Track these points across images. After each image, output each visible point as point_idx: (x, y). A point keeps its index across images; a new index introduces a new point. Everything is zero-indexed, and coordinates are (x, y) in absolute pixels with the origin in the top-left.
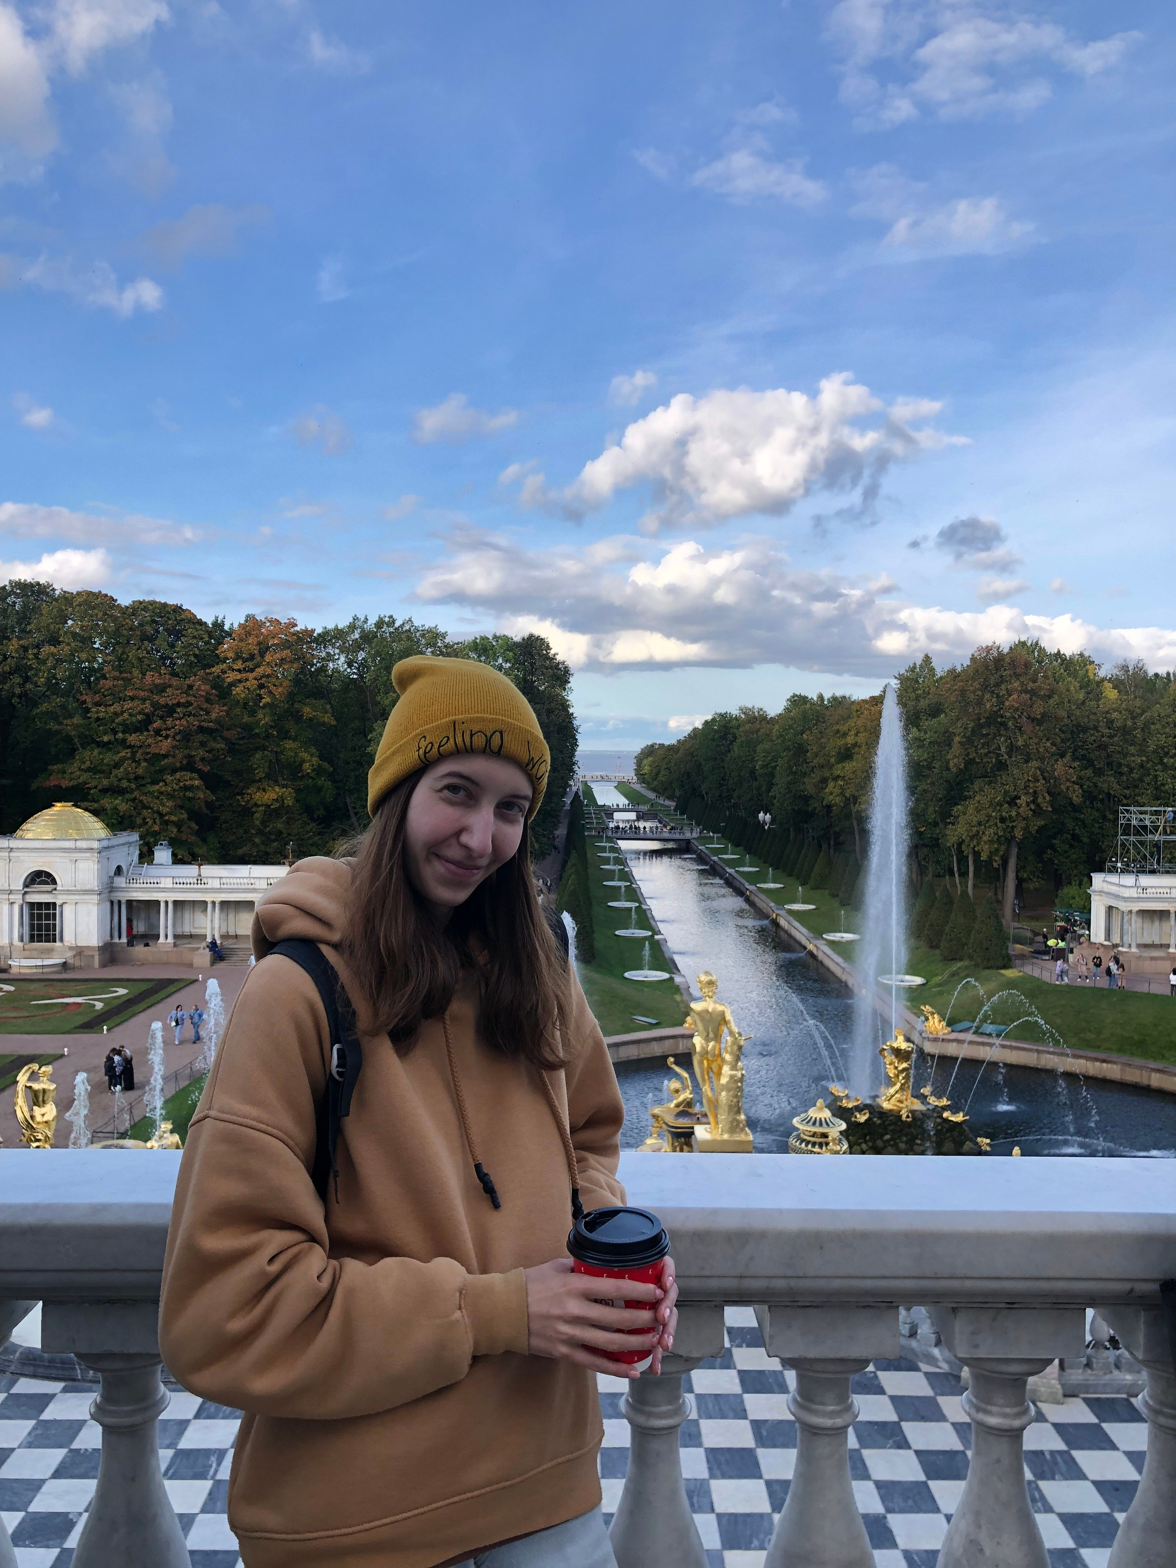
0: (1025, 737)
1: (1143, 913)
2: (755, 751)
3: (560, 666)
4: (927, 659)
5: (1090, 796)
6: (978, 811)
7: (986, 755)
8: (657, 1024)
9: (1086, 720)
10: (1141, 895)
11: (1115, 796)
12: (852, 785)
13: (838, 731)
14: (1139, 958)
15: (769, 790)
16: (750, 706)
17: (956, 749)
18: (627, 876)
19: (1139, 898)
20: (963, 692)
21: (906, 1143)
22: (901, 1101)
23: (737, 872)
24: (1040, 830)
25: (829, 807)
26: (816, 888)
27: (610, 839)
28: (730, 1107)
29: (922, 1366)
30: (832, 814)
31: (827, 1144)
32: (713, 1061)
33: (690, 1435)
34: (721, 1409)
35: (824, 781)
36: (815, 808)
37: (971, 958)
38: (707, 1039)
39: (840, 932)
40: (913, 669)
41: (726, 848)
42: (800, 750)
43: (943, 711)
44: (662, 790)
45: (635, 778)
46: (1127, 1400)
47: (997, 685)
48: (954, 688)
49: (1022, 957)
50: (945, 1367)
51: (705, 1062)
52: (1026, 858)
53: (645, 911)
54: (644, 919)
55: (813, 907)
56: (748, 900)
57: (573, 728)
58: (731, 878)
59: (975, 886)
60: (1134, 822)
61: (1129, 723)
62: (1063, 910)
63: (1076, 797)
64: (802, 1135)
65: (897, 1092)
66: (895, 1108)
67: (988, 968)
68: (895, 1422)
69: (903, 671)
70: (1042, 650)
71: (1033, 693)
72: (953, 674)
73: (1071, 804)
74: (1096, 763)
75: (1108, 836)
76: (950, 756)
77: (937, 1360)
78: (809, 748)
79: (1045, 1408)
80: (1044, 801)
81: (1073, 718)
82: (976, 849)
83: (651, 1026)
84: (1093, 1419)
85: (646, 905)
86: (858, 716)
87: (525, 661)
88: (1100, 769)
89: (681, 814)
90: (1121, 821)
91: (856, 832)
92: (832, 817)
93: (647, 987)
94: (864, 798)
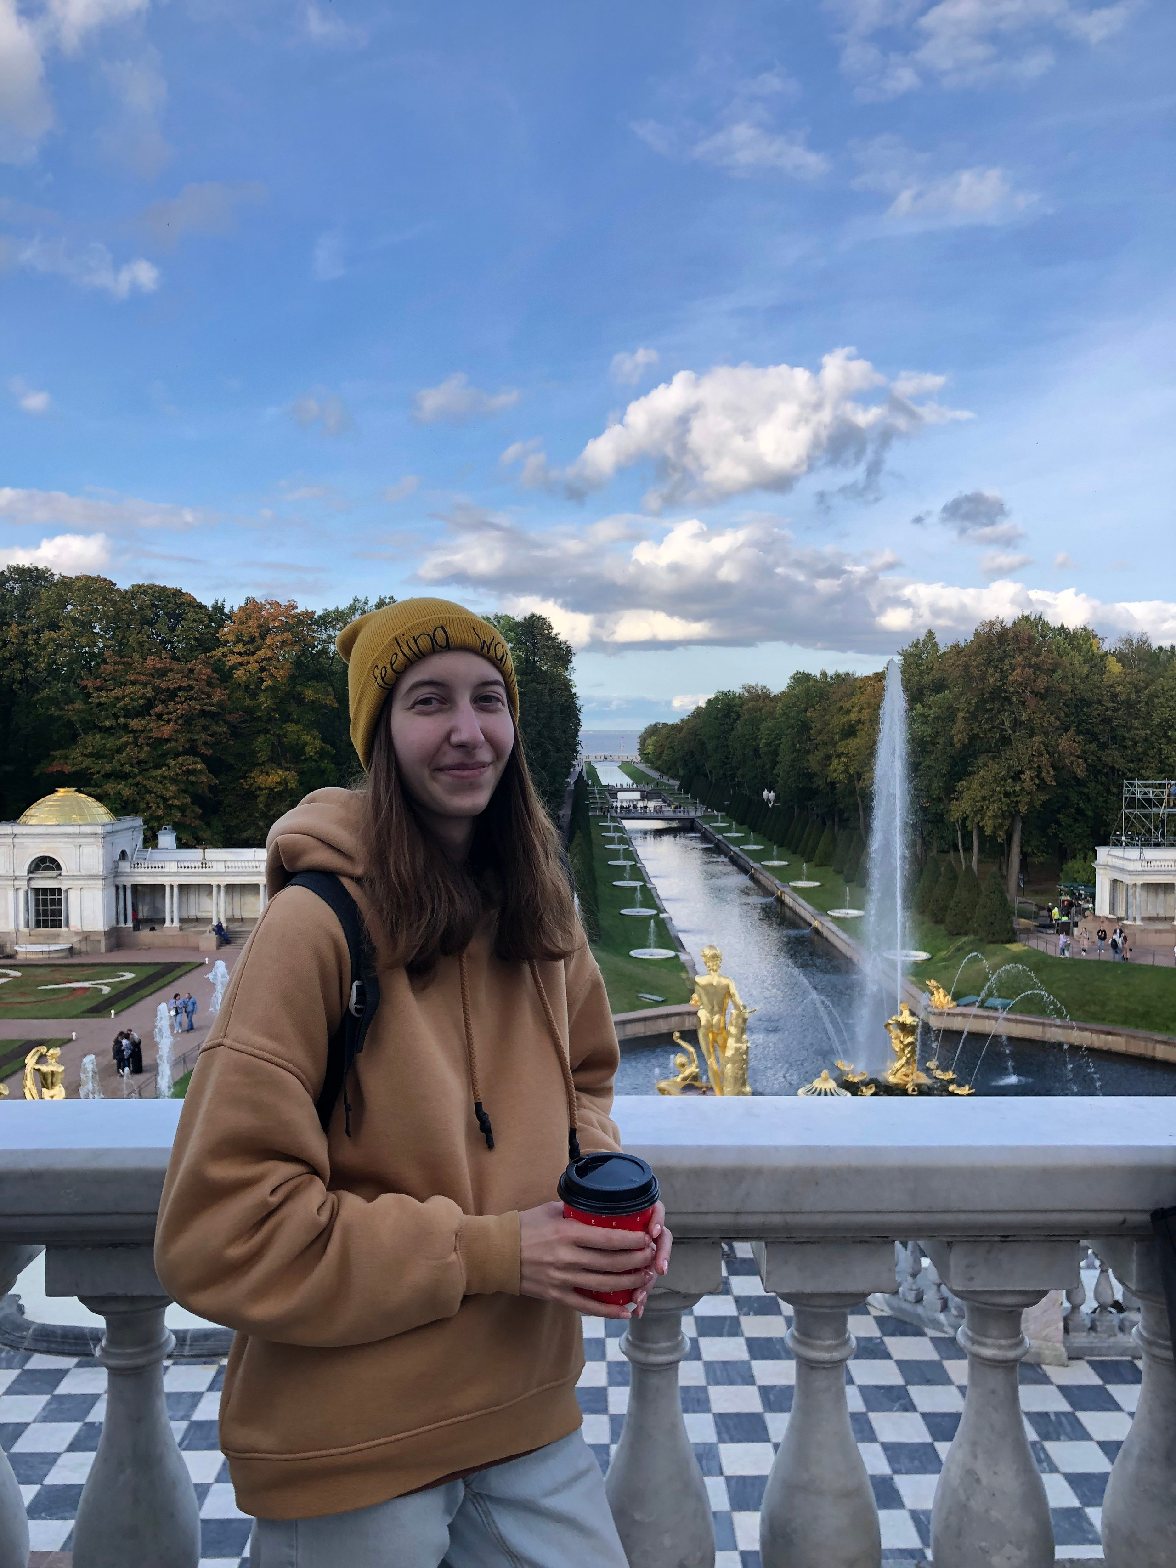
0: (1029, 711)
1: (1148, 886)
2: (758, 729)
3: (562, 646)
4: (931, 634)
5: (1094, 771)
6: (982, 786)
7: (990, 730)
8: (663, 1001)
9: (1090, 694)
10: (1146, 868)
11: (1119, 770)
12: (856, 762)
13: (842, 708)
14: (1144, 931)
15: (773, 768)
16: (753, 684)
17: (960, 724)
18: (631, 855)
19: (1143, 871)
20: (966, 667)
22: (907, 1075)
23: (741, 850)
24: (1044, 804)
25: (833, 785)
26: (820, 865)
27: (614, 819)
29: (928, 1331)
30: (835, 792)
32: (718, 1034)
33: (698, 1401)
34: (729, 1376)
35: (828, 758)
36: (819, 786)
37: (976, 932)
38: (712, 1012)
40: (916, 645)
41: (731, 825)
42: (804, 727)
43: (947, 687)
44: (666, 769)
45: (639, 757)
46: (1130, 1362)
47: (1001, 660)
48: (958, 663)
49: (1027, 931)
50: (950, 1332)
51: (710, 1035)
52: (1030, 833)
53: (650, 889)
54: (649, 898)
55: (817, 884)
56: (753, 878)
57: (576, 708)
58: (735, 857)
59: (979, 861)
60: (1138, 796)
61: (1133, 696)
62: (1069, 884)
63: (1081, 773)
65: (902, 1066)
66: (901, 1082)
67: (993, 942)
68: (901, 1386)
69: (906, 647)
70: (1045, 625)
71: (1037, 667)
72: (957, 650)
73: (1075, 778)
74: (1100, 736)
75: (1112, 809)
76: (953, 732)
77: (943, 1325)
78: (813, 725)
79: (1049, 1370)
80: (1048, 775)
81: (1077, 692)
82: (981, 824)
83: (658, 1004)
84: (1097, 1381)
85: (651, 883)
86: (862, 693)
87: (527, 641)
88: (1104, 743)
89: (685, 793)
90: (1126, 795)
91: (861, 809)
92: (836, 794)
93: (652, 965)
94: (868, 775)
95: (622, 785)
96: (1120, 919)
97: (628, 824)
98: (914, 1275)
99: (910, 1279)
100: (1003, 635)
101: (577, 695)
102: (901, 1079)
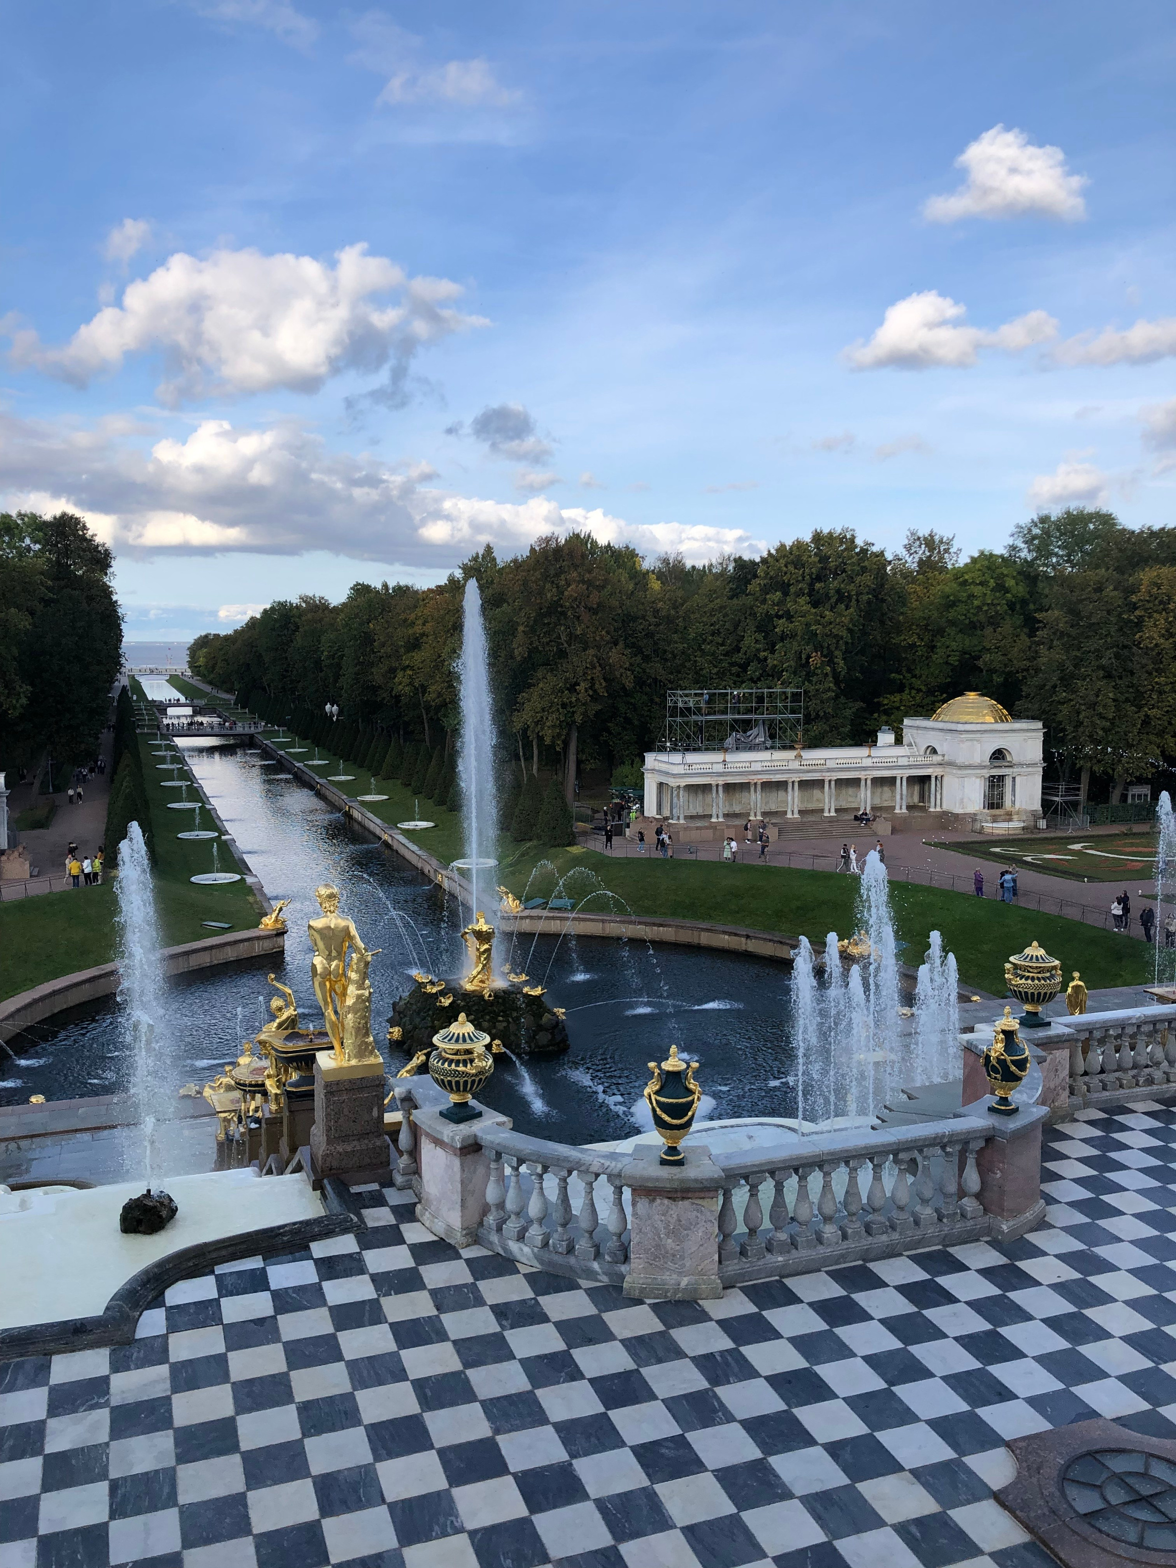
0: (583, 626)
1: (689, 788)
2: (319, 642)
3: (100, 548)
4: (489, 549)
5: (640, 682)
6: (542, 697)
7: (548, 644)
8: (229, 928)
9: (635, 610)
10: (688, 772)
11: (661, 681)
12: (422, 674)
13: (405, 620)
14: (686, 829)
15: (336, 681)
16: (311, 595)
17: (520, 637)
18: (187, 775)
19: (685, 774)
20: (525, 583)
21: (489, 1021)
22: (482, 982)
23: (305, 765)
24: (597, 714)
25: (397, 698)
26: (388, 778)
27: (164, 737)
28: (358, 1030)
29: (581, 1281)
30: (400, 704)
31: (472, 1061)
32: (336, 982)
33: (346, 1413)
34: (377, 1374)
35: (393, 671)
36: (384, 699)
37: (539, 837)
38: (329, 959)
39: (414, 821)
40: (475, 559)
41: (293, 741)
42: (367, 639)
43: (505, 601)
44: (222, 683)
45: (189, 670)
46: (780, 1282)
47: (557, 575)
48: (517, 578)
49: (584, 833)
50: (605, 1280)
51: (328, 984)
52: (585, 741)
53: (209, 810)
54: (209, 819)
55: (386, 797)
56: (319, 795)
57: (119, 617)
58: (299, 772)
59: (539, 769)
60: (680, 705)
61: (673, 612)
62: (619, 788)
63: (629, 682)
64: (443, 1054)
65: (479, 973)
66: (478, 988)
67: (555, 846)
68: (564, 1351)
69: (466, 561)
70: (594, 543)
71: (589, 583)
72: (517, 565)
73: (624, 688)
74: (644, 650)
75: (655, 718)
76: (514, 646)
77: (597, 1273)
78: (376, 637)
79: (706, 1304)
80: (601, 687)
81: (624, 607)
82: (540, 734)
83: (225, 931)
84: (752, 1309)
85: (211, 804)
86: (425, 605)
87: (58, 542)
88: (647, 656)
89: (242, 708)
90: (669, 704)
91: (425, 721)
92: (401, 707)
93: (217, 890)
94: (434, 687)
95: (170, 700)
96: (666, 819)
97: (180, 742)
98: (564, 1225)
99: (560, 1229)
100: (558, 550)
101: (119, 603)
102: (477, 986)
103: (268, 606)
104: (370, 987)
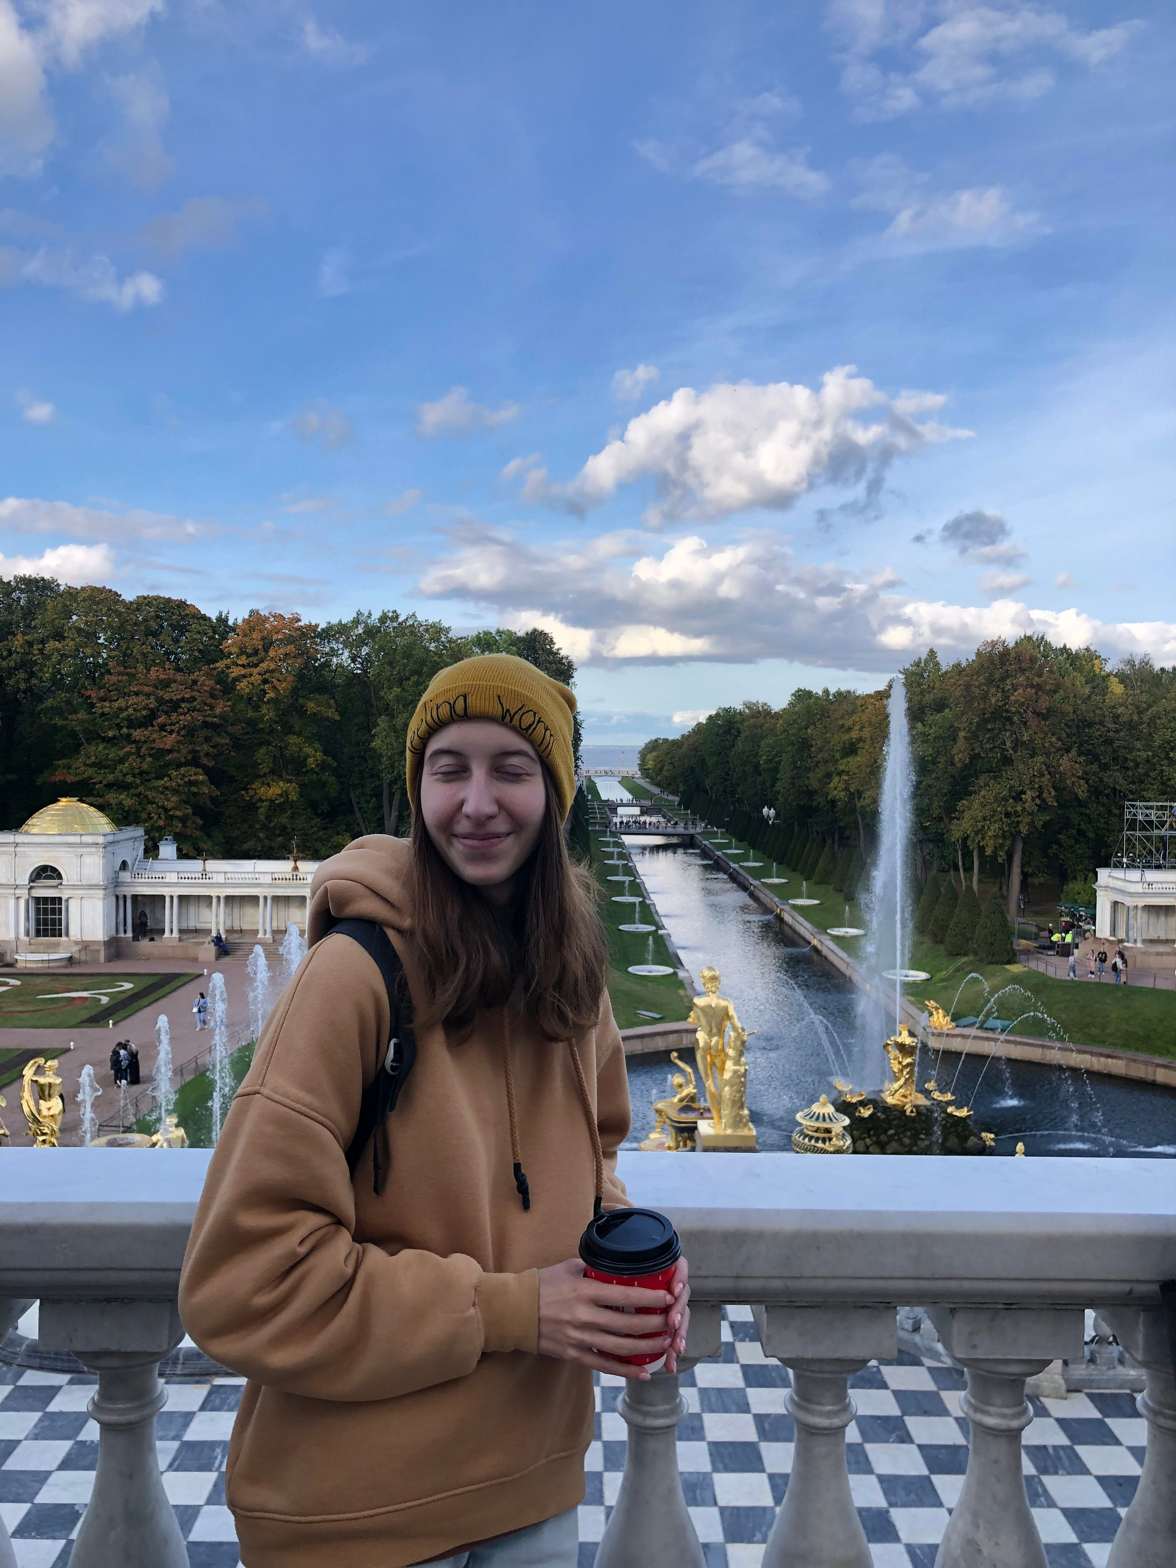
0: (1031, 732)
1: (1149, 908)
2: (759, 746)
3: (564, 661)
4: (932, 653)
5: (1096, 792)
6: (983, 806)
7: (991, 750)
8: (661, 1018)
9: (1092, 715)
10: (1147, 891)
11: (1120, 791)
12: (857, 780)
13: (843, 726)
14: (1144, 953)
15: (773, 785)
16: (754, 701)
17: (961, 743)
18: (630, 871)
19: (1144, 893)
20: (968, 687)
21: (910, 1138)
22: (905, 1096)
23: (741, 867)
24: (1046, 825)
25: (833, 802)
26: (820, 883)
27: (614, 834)
28: (734, 1102)
29: (925, 1360)
30: (836, 810)
31: (830, 1139)
32: (716, 1056)
33: (692, 1428)
34: (723, 1403)
35: (829, 775)
36: (819, 803)
37: (976, 953)
38: (710, 1034)
39: (845, 927)
40: (917, 664)
41: (731, 842)
42: (805, 745)
43: (947, 706)
44: (666, 785)
45: (639, 772)
46: (1130, 1396)
47: (1003, 679)
48: (959, 682)
49: (1027, 952)
50: (948, 1363)
51: (708, 1057)
52: (1031, 853)
53: (649, 906)
54: (648, 914)
56: (752, 895)
58: (735, 874)
59: (979, 881)
60: (1140, 817)
61: (1135, 718)
62: (1069, 906)
63: (1082, 791)
64: (805, 1131)
65: (901, 1087)
67: (993, 963)
68: (898, 1417)
69: (907, 666)
70: (1048, 645)
71: (1039, 687)
72: (958, 669)
73: (1077, 798)
74: (1101, 757)
75: (1114, 831)
76: (955, 751)
78: (814, 743)
79: (1048, 1402)
80: (1050, 796)
81: (1079, 713)
82: (981, 844)
83: (655, 1021)
84: (1096, 1414)
85: (650, 899)
86: (863, 711)
88: (1105, 764)
89: (685, 809)
90: (1127, 816)
91: (861, 827)
92: (837, 812)
93: (651, 982)
94: (869, 793)
96: (1121, 941)
97: (628, 840)
100: (1005, 655)
103: (714, 713)
104: (745, 1064)
